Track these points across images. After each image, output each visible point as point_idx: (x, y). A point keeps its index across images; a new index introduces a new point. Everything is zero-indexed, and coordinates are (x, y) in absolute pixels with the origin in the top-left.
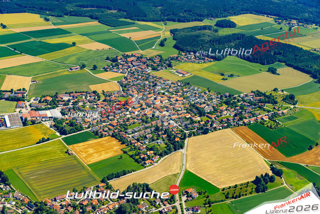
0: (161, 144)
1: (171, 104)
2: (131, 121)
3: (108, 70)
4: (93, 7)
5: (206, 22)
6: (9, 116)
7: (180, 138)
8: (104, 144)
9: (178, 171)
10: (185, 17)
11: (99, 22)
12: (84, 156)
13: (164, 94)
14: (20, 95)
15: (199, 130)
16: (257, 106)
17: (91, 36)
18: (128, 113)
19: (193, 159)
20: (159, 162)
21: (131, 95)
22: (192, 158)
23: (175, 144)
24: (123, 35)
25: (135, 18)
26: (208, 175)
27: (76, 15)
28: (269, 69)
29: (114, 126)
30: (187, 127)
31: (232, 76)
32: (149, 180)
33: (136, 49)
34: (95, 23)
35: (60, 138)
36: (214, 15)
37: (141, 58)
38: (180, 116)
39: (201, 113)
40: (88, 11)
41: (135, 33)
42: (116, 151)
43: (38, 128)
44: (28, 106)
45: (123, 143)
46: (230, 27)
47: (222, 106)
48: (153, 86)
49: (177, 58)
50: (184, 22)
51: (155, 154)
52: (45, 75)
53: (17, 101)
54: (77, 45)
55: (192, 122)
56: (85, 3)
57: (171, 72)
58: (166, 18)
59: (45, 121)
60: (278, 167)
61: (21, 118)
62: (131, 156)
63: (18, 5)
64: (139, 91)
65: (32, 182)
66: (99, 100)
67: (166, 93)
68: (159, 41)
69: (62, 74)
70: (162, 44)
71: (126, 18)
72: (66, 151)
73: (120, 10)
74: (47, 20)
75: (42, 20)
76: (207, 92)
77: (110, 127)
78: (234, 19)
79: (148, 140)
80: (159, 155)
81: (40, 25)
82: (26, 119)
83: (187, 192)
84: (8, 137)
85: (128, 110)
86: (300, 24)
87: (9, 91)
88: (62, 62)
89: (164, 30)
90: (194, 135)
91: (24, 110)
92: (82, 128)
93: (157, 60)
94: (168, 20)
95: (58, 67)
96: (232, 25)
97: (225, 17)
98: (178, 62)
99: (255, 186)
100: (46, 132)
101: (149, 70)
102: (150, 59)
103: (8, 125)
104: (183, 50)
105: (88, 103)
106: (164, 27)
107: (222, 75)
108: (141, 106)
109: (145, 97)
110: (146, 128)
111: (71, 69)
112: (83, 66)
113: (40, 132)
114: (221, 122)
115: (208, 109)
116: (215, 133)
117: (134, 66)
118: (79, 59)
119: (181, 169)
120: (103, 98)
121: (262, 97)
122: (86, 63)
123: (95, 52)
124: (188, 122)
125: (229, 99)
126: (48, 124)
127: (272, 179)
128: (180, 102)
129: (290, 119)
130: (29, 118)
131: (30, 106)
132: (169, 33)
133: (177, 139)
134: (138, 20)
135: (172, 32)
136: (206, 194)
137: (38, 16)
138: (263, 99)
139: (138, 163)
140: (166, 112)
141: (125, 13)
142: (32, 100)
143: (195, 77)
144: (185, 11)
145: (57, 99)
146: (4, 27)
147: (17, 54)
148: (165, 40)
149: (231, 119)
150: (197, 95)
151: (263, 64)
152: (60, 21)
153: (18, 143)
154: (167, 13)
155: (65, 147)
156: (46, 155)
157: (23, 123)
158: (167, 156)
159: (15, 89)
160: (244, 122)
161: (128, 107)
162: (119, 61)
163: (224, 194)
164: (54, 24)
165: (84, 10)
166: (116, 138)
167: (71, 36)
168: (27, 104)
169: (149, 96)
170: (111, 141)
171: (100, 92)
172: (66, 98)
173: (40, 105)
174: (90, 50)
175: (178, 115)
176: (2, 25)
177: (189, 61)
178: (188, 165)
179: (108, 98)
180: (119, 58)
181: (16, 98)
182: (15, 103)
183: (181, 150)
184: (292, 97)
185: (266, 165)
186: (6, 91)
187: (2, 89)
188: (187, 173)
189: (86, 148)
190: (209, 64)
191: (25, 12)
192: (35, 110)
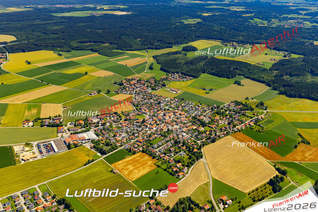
0: (183, 155)
1: (177, 118)
2: (154, 137)
3: (119, 92)
4: (91, 42)
5: (175, 49)
6: (55, 141)
7: (198, 149)
8: (138, 160)
9: (206, 181)
10: (159, 45)
11: (99, 53)
12: (127, 173)
13: (168, 110)
14: (58, 122)
15: (208, 139)
16: (241, 114)
17: (96, 66)
18: (147, 129)
20: (189, 173)
21: (144, 113)
22: (213, 166)
23: (195, 156)
24: (120, 63)
25: (124, 49)
26: (232, 181)
27: (80, 50)
28: (235, 82)
29: (141, 142)
30: (197, 138)
31: (211, 90)
32: (188, 191)
33: (133, 74)
34: (96, 55)
35: (102, 158)
36: (179, 42)
37: (140, 80)
38: (189, 128)
39: (203, 124)
40: (89, 46)
41: (130, 60)
42: (151, 166)
43: (81, 150)
44: (66, 130)
45: (154, 158)
47: (215, 116)
48: (158, 104)
49: (167, 78)
50: (160, 49)
51: (183, 166)
52: (72, 101)
54: (89, 73)
55: (200, 133)
56: (84, 40)
57: (166, 90)
58: (146, 47)
59: (85, 143)
61: (64, 141)
62: (165, 170)
63: (35, 45)
64: (149, 109)
65: (92, 205)
66: (121, 120)
67: (170, 109)
68: (148, 66)
69: (85, 99)
70: (151, 68)
71: (117, 49)
72: (111, 170)
73: (111, 43)
74: (61, 55)
75: (56, 55)
76: (200, 105)
77: (138, 143)
78: (194, 44)
79: (173, 153)
80: (186, 166)
81: (56, 60)
82: (69, 144)
83: (222, 200)
84: (59, 161)
85: (147, 126)
86: (240, 45)
87: (48, 118)
88: (82, 87)
89: (147, 57)
90: (206, 145)
91: (64, 134)
92: (116, 147)
93: (153, 82)
94: (148, 48)
96: (194, 49)
97: (187, 43)
98: (168, 82)
99: (271, 187)
100: (87, 153)
101: (150, 90)
102: (147, 81)
103: (56, 150)
104: (169, 72)
105: (114, 124)
106: (146, 54)
107: (204, 89)
108: (156, 122)
109: (156, 114)
110: (167, 142)
111: (91, 94)
112: (99, 92)
113: (84, 154)
114: (221, 130)
115: (206, 120)
116: (220, 140)
117: (137, 88)
118: (94, 85)
119: (208, 177)
120: (123, 118)
121: (241, 106)
122: (100, 88)
123: (104, 78)
124: (197, 133)
125: (218, 110)
126: (88, 146)
127: (282, 179)
128: (184, 116)
129: (269, 122)
130: (71, 142)
131: (69, 130)
132: (152, 59)
133: (195, 150)
134: (127, 50)
135: (154, 57)
136: (237, 200)
137: (52, 52)
138: (243, 107)
139: (173, 175)
140: (176, 126)
141: (116, 46)
142: (69, 125)
143: (185, 93)
144: (158, 41)
145: (89, 122)
146: (29, 63)
147: (45, 85)
148: (152, 64)
149: (228, 127)
150: (194, 109)
151: (229, 78)
152: (70, 55)
153: (69, 167)
154: (146, 43)
155: (109, 167)
156: (96, 176)
157: (67, 146)
158: (193, 167)
159: (52, 116)
160: (238, 129)
161: (146, 124)
162: (125, 84)
163: (251, 198)
164: (66, 58)
165: (86, 45)
166: (147, 154)
167: (82, 66)
168: (66, 128)
169: (159, 113)
170: (143, 157)
171: (119, 112)
172: (95, 121)
173: (76, 128)
174: (100, 77)
175: (187, 127)
176: (27, 61)
177: (176, 80)
178: (212, 173)
179: (128, 117)
180: (124, 82)
181: (55, 124)
182: (56, 128)
183: (201, 160)
184: (262, 104)
185: (270, 166)
186: (46, 119)
187: (42, 117)
188: (215, 181)
189: (126, 165)
190: (191, 81)
191: (42, 50)
192: (74, 134)
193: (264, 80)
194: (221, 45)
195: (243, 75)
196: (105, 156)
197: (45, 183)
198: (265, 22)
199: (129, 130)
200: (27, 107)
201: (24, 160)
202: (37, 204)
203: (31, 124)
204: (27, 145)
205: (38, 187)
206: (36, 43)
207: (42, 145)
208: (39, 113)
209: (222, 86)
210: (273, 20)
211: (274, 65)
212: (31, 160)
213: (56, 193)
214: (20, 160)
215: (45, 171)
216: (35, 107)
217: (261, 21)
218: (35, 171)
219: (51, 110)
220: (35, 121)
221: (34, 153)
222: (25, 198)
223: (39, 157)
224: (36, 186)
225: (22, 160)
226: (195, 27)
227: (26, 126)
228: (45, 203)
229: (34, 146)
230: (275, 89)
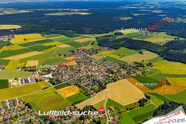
0: (96, 87)
1: (99, 70)
2: (83, 78)
3: (71, 56)
4: (62, 29)
5: (110, 34)
6: (30, 78)
8: (71, 88)
9: (105, 99)
10: (101, 32)
11: (65, 35)
12: (63, 94)
13: (95, 65)
14: (34, 69)
15: (112, 80)
16: (136, 68)
17: (62, 42)
18: (81, 74)
19: (111, 93)
20: (96, 95)
21: (81, 66)
23: (102, 87)
24: (76, 41)
25: (80, 33)
26: (118, 100)
27: (55, 33)
28: (139, 52)
29: (75, 80)
30: (107, 79)
31: (124, 56)
32: (93, 103)
33: (82, 46)
34: (63, 36)
35: (52, 87)
37: (84, 50)
38: (103, 74)
39: (112, 73)
40: (60, 32)
41: (81, 39)
42: (77, 91)
43: (42, 83)
44: (37, 73)
45: (80, 88)
46: (120, 35)
47: (121, 69)
48: (91, 62)
49: (100, 49)
50: (101, 34)
51: (94, 92)
52: (44, 60)
53: (33, 71)
54: (57, 46)
55: (109, 77)
56: (59, 28)
57: (98, 55)
59: (46, 79)
60: (148, 95)
61: (35, 79)
62: (84, 93)
64: (85, 64)
65: (42, 107)
66: (68, 69)
67: (96, 65)
68: (91, 42)
69: (51, 59)
70: (92, 44)
71: (76, 33)
72: (55, 92)
73: (73, 30)
74: (43, 36)
75: (41, 36)
76: (114, 63)
77: (73, 81)
79: (91, 86)
80: (96, 92)
81: (40, 38)
82: (37, 79)
83: (110, 108)
84: (30, 87)
85: (81, 73)
86: (150, 32)
87: (29, 67)
88: (51, 53)
89: (93, 38)
90: (110, 83)
91: (36, 75)
92: (61, 82)
93: (91, 51)
94: (94, 33)
95: (49, 56)
98: (100, 51)
99: (139, 104)
100: (46, 84)
101: (88, 55)
102: (88, 50)
103: (30, 82)
104: (102, 46)
105: (63, 71)
106: (93, 36)
107: (120, 55)
108: (86, 71)
109: (87, 67)
110: (89, 80)
111: (55, 56)
112: (60, 55)
113: (44, 85)
114: (121, 76)
115: (115, 71)
116: (119, 81)
117: (81, 54)
118: (58, 52)
119: (106, 98)
120: (69, 68)
122: (61, 53)
123: (64, 48)
124: (107, 77)
125: (124, 66)
126: (47, 81)
127: (146, 101)
128: (103, 68)
129: (151, 73)
130: (39, 79)
131: (39, 73)
133: (103, 85)
134: (82, 34)
135: (96, 38)
136: (118, 109)
137: (39, 34)
138: (138, 65)
139: (87, 96)
140: (97, 73)
141: (76, 31)
142: (39, 71)
143: (108, 57)
144: (101, 29)
145: (50, 70)
147: (31, 51)
148: (94, 42)
149: (125, 74)
150: (110, 65)
151: (137, 50)
152: (48, 36)
153: (35, 90)
154: (93, 30)
155: (55, 90)
156: (47, 94)
157: (36, 81)
158: (99, 93)
159: (32, 66)
160: (131, 76)
162: (75, 52)
163: (126, 108)
164: (46, 37)
166: (77, 86)
167: (54, 42)
168: (37, 72)
169: (89, 66)
170: (75, 87)
171: (68, 66)
172: (54, 69)
173: (43, 73)
174: (62, 48)
175: (102, 74)
176: (24, 39)
177: (105, 50)
178: (109, 96)
179: (72, 68)
180: (75, 51)
181: (33, 70)
182: (32, 72)
183: (105, 90)
184: (150, 64)
185: (143, 94)
186: (28, 67)
187: (26, 66)
188: (109, 100)
189: (64, 91)
190: (113, 51)
191: (34, 33)
192: (41, 75)
193: (157, 51)
195: (145, 49)
196: (54, 86)
197: (21, 96)
199: (70, 74)
200: (20, 62)
201: (13, 86)
202: (15, 105)
203: (20, 70)
204: (16, 79)
205: (17, 98)
206: (31, 29)
207: (23, 79)
208: (25, 64)
209: (131, 54)
210: (178, 18)
211: (166, 43)
212: (16, 86)
213: (25, 101)
214: (11, 86)
215: (22, 91)
216: (24, 61)
217: (170, 19)
218: (17, 91)
219: (31, 64)
220: (23, 68)
221: (18, 83)
222: (9, 103)
223: (21, 85)
224: (16, 98)
225: (12, 86)
226: (126, 22)
227: (17, 70)
228: (19, 105)
229: (19, 80)
230: (162, 56)
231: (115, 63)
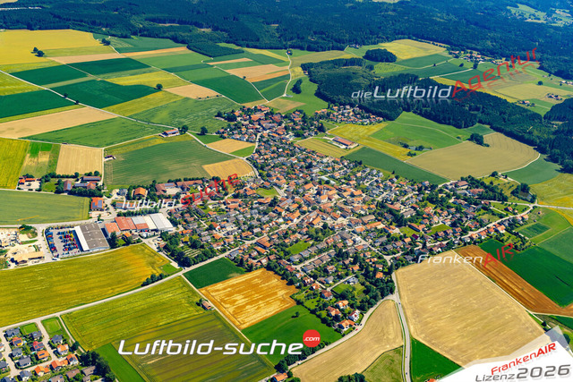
0: (354, 283)
1: (346, 203)
2: (293, 238)
3: (225, 135)
4: (173, 21)
5: (349, 53)
6: (83, 228)
7: (385, 273)
8: (257, 285)
9: (399, 342)
10: (316, 43)
11: (188, 47)
12: (231, 310)
13: (327, 182)
14: (93, 186)
15: (407, 254)
16: (480, 206)
17: (183, 73)
18: (281, 220)
19: (417, 314)
20: (363, 322)
21: (276, 185)
22: (413, 313)
23: (378, 288)
24: (232, 72)
25: (242, 42)
26: (452, 349)
27: (150, 36)
28: (472, 136)
29: (265, 247)
30: (385, 249)
31: (420, 148)
32: (358, 362)
33: (257, 98)
34: (182, 49)
35: (180, 274)
36: (359, 40)
37: (272, 113)
38: (368, 227)
39: (400, 221)
40: (168, 29)
41: (252, 68)
42: (283, 301)
43: (137, 252)
44: (109, 206)
45: (291, 283)
46: (387, 61)
47: (425, 206)
48: (307, 168)
49: (328, 115)
50: (318, 51)
51: (352, 306)
52: (125, 145)
53: (89, 196)
54: (164, 89)
55: (391, 239)
56: (159, 15)
57: (326, 141)
58: (289, 43)
59: (147, 237)
61: (103, 230)
62: (313, 312)
63: (55, 16)
64: (288, 176)
66: (226, 194)
67: (332, 182)
68: (289, 84)
69: (153, 143)
70: (296, 90)
71: (228, 42)
72: (197, 300)
73: (215, 29)
74: (108, 43)
75: (97, 43)
76: (395, 179)
77: (259, 248)
78: (391, 47)
79: (332, 278)
80: (359, 308)
81: (96, 52)
82: (114, 237)
84: (89, 272)
85: (280, 214)
86: (487, 58)
87: (73, 177)
88: (148, 117)
89: (289, 65)
90: (403, 265)
91: (104, 214)
92: (213, 253)
93: (298, 119)
94: (294, 47)
95: (143, 130)
96: (389, 58)
97: (375, 43)
98: (330, 123)
101: (290, 137)
102: (286, 117)
103: (85, 246)
104: (333, 102)
105: (210, 201)
106: (288, 59)
107: (406, 146)
108: (300, 207)
109: (301, 190)
110: (321, 251)
111: (165, 134)
112: (184, 129)
113: (143, 262)
114: (436, 237)
115: (407, 212)
117: (264, 129)
118: (173, 114)
119: (403, 336)
120: (232, 191)
121: (481, 190)
122: (186, 122)
123: (196, 102)
124: (384, 239)
125: (432, 193)
126: (153, 244)
128: (360, 199)
129: (538, 229)
130: (118, 233)
131: (114, 205)
132: (300, 69)
133: (379, 275)
134: (248, 46)
135: (304, 67)
137: (89, 35)
138: (486, 193)
139: (329, 325)
140: (342, 219)
141: (226, 35)
142: (115, 196)
143: (366, 150)
144: (315, 33)
145: (158, 194)
146: (40, 54)
147: (70, 104)
148: (300, 81)
149: (450, 231)
150: (381, 185)
151: (459, 127)
152: (127, 45)
153: (109, 285)
155: (194, 293)
156: (164, 310)
157: (109, 241)
158: (371, 310)
159: (82, 173)
160: (471, 238)
161: (279, 209)
162: (239, 119)
164: (119, 50)
165: (162, 28)
166: (276, 273)
167: (150, 72)
168: (108, 202)
169: (307, 187)
170: (268, 279)
171: (224, 177)
172: (172, 191)
174: (187, 99)
175: (364, 224)
176: (35, 50)
177: (347, 120)
178: (412, 327)
179: (242, 191)
180: (237, 113)
181: (87, 191)
182: (87, 200)
183: (390, 297)
184: (525, 189)
185: (535, 323)
186: (67, 177)
187: (58, 172)
188: (417, 347)
189: (230, 295)
190: (380, 126)
191: (68, 28)
192: (125, 215)
193: (532, 138)
194: (446, 54)
195: (488, 124)
196: (187, 269)
197: (58, 315)
198: (541, 15)
199: (241, 218)
200: (29, 148)
201: (16, 263)
202: (37, 359)
203: (36, 185)
204: (25, 229)
205: (43, 322)
206: (57, 12)
207: (55, 232)
208: (53, 163)
209: (444, 142)
210: (557, 11)
211: (555, 108)
212: (30, 263)
213: (78, 340)
214: (8, 260)
215: (59, 289)
216: (46, 148)
217: (533, 11)
218: (38, 288)
219: (80, 160)
220: (45, 179)
221: (37, 249)
222: (11, 344)
223: (48, 258)
224: (38, 321)
225: (12, 260)
226: (394, 11)
227: (25, 188)
228: (54, 358)
229: (40, 234)
230: (553, 159)
231: (397, 178)
